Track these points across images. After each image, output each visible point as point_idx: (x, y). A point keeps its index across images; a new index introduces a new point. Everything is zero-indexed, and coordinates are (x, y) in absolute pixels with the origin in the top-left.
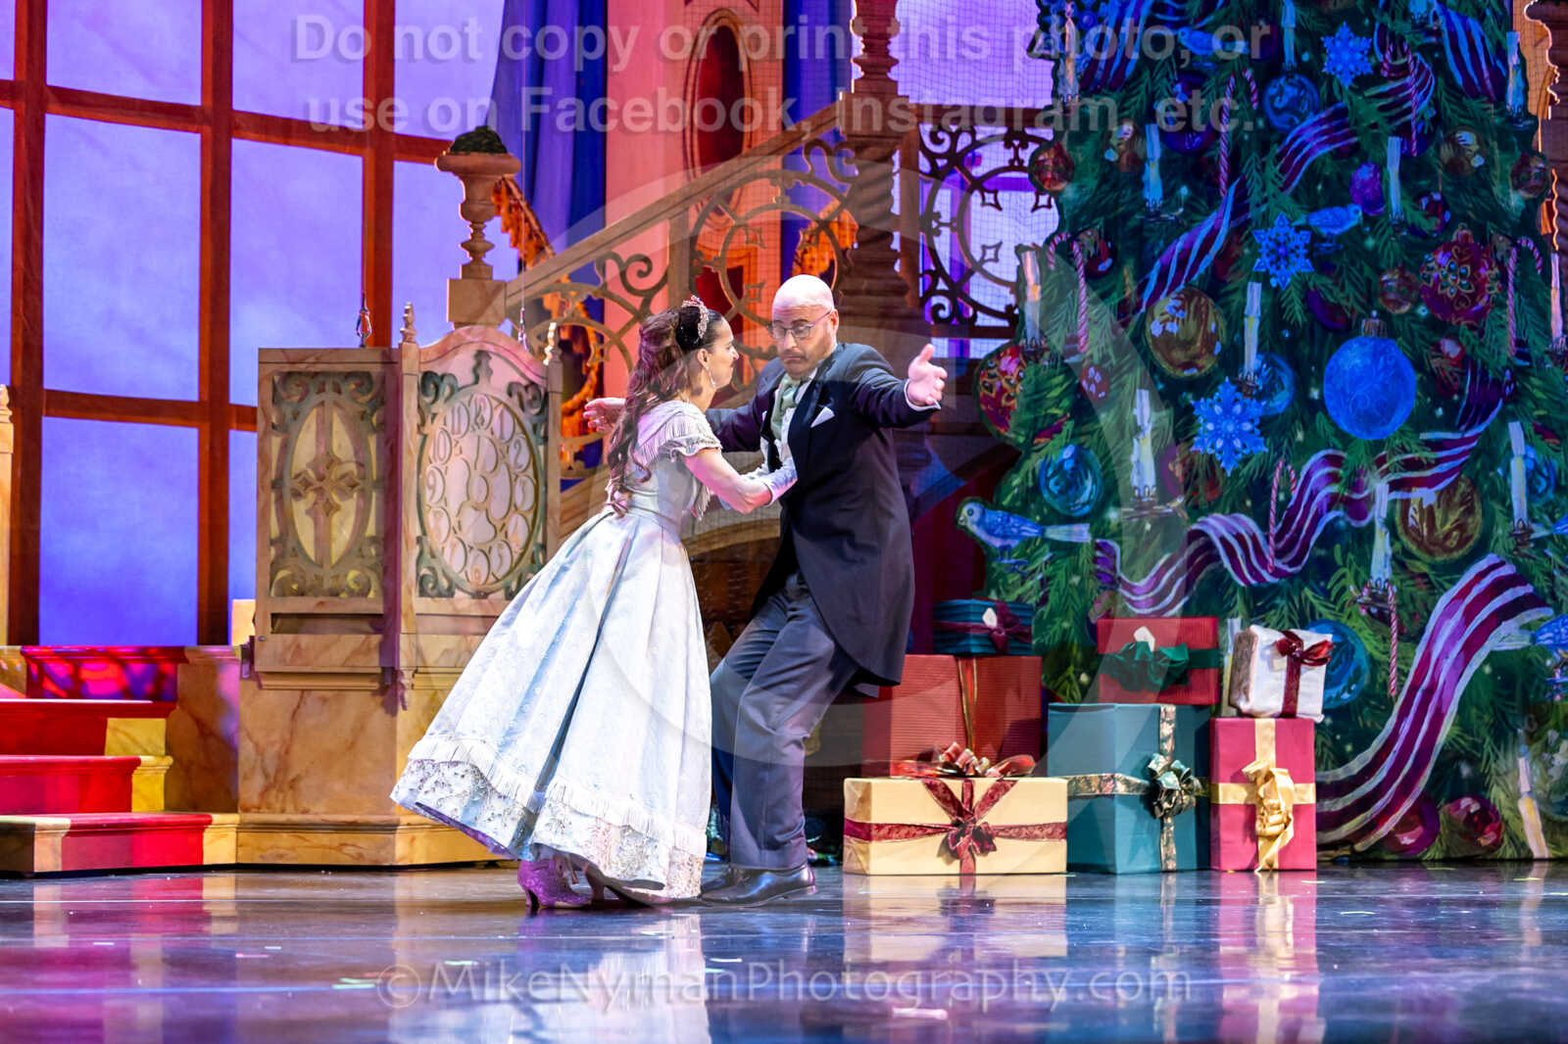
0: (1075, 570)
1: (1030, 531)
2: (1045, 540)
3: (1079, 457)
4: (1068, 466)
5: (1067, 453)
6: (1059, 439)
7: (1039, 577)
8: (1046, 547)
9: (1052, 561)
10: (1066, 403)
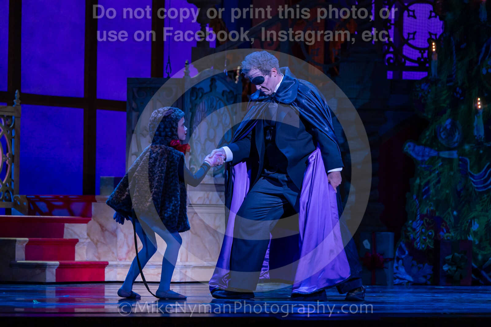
0: (451, 169)
1: (433, 153)
2: (439, 157)
3: (453, 124)
4: (448, 127)
5: (448, 122)
6: (445, 116)
7: (437, 172)
8: (440, 160)
9: (442, 165)
10: (448, 102)
